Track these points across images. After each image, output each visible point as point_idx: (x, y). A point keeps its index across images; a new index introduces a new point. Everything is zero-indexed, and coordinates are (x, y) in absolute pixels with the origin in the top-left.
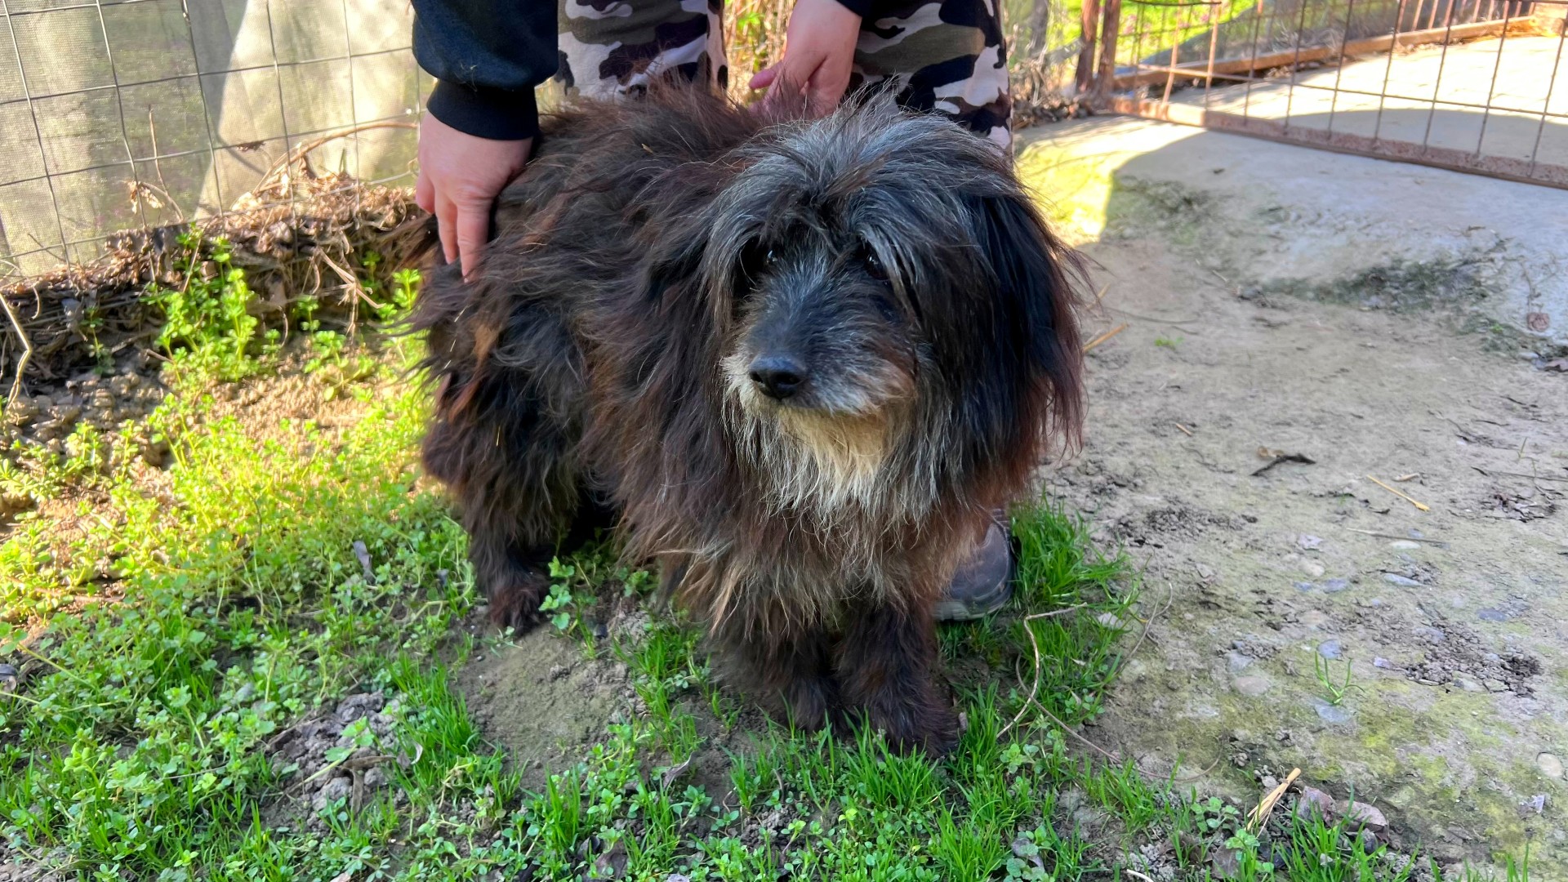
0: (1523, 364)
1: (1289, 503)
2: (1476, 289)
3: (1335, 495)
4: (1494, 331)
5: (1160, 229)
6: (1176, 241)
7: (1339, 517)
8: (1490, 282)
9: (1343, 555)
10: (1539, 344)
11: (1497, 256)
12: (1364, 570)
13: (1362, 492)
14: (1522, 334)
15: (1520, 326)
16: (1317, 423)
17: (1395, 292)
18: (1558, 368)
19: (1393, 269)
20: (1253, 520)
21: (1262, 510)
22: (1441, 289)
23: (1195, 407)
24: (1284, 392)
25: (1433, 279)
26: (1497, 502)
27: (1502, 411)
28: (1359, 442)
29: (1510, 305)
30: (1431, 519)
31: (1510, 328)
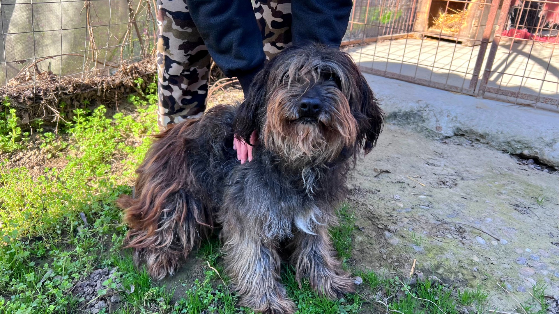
0: (436, 141)
1: (387, 185)
2: (422, 119)
3: (399, 182)
4: (428, 132)
7: (402, 189)
8: (426, 117)
9: (407, 201)
10: (440, 135)
11: (427, 109)
12: (414, 205)
13: (407, 181)
14: (435, 132)
15: (435, 130)
16: (388, 160)
17: (400, 119)
18: (445, 143)
19: (399, 112)
20: (379, 191)
21: (380, 188)
22: (412, 119)
26: (442, 183)
27: (434, 155)
28: (401, 166)
29: (431, 124)
30: (426, 189)
31: (432, 130)
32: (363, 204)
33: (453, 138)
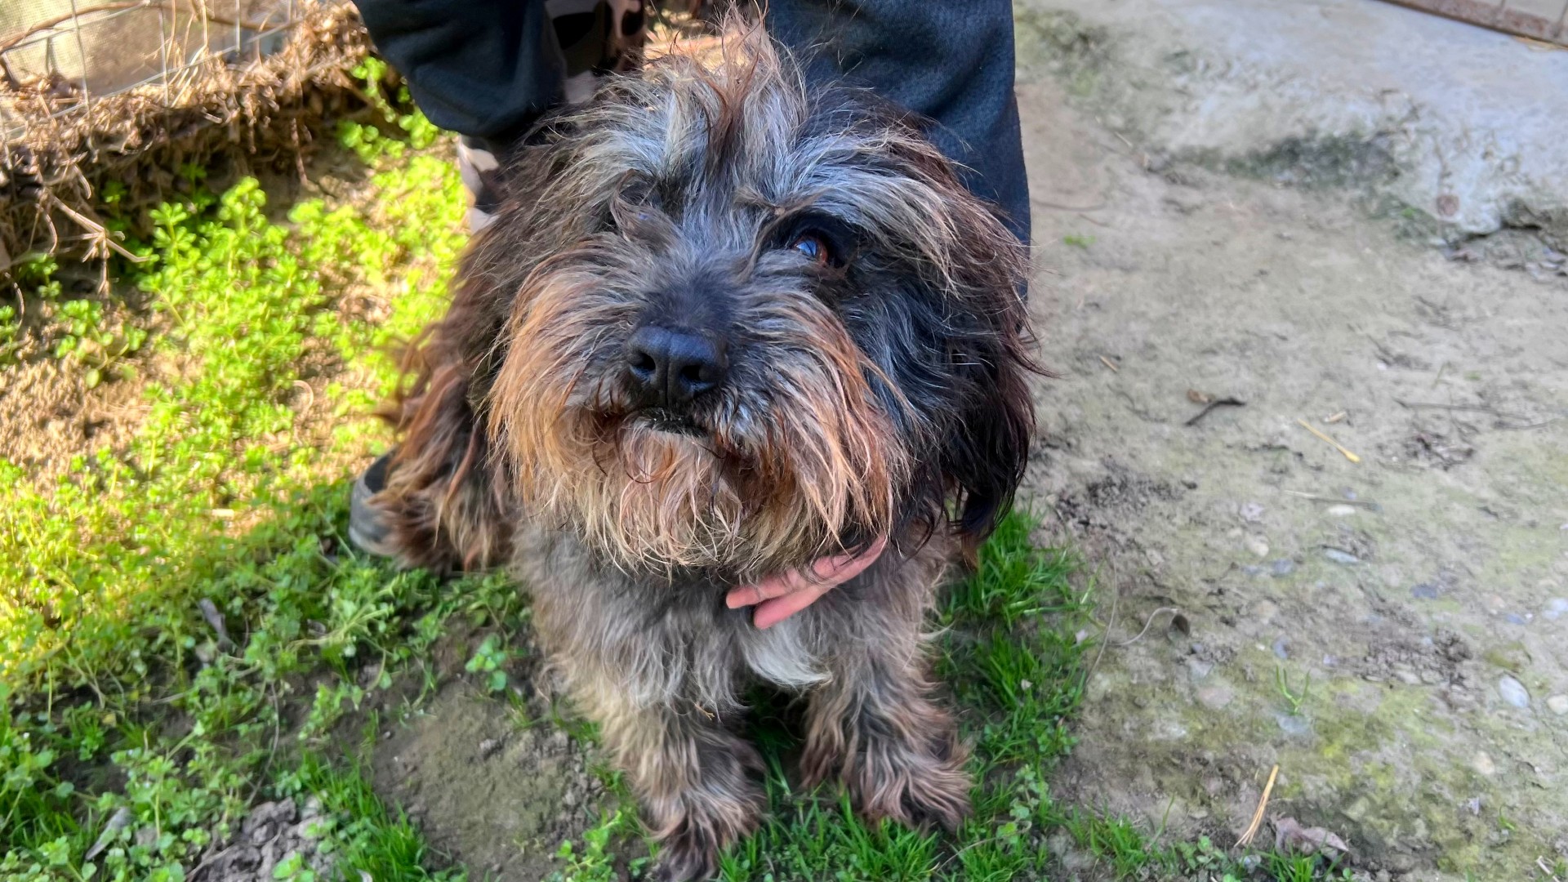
0: (1432, 253)
1: (1227, 461)
2: (1389, 166)
3: (1268, 447)
4: (1406, 216)
5: (1054, 73)
6: (1072, 90)
7: (1276, 477)
8: (1404, 159)
9: (1285, 527)
10: (1447, 230)
11: (1411, 126)
12: (1306, 546)
13: (1296, 441)
14: (1431, 219)
15: (1431, 210)
16: (1243, 348)
17: (1308, 166)
18: (1465, 259)
19: (1307, 140)
20: (1192, 486)
21: (1200, 471)
22: (1354, 164)
23: (1117, 332)
24: (1206, 307)
25: (1347, 152)
26: (1420, 446)
27: (1414, 317)
28: (1286, 372)
29: (1422, 185)
30: (1361, 473)
31: (1421, 212)
32: (1132, 544)
33: (1496, 238)
